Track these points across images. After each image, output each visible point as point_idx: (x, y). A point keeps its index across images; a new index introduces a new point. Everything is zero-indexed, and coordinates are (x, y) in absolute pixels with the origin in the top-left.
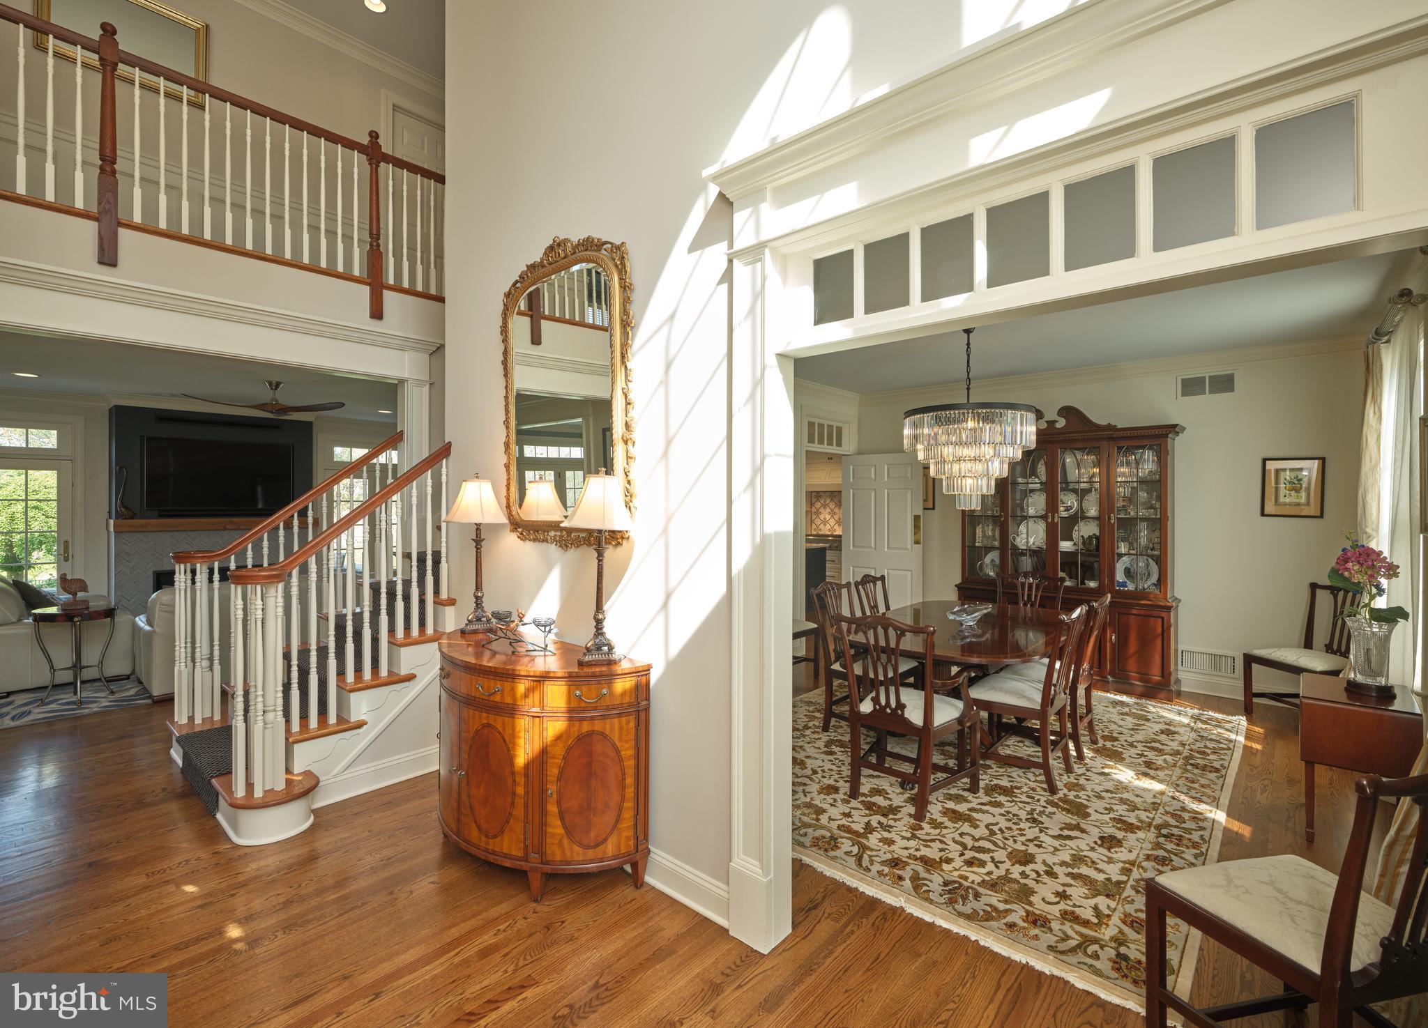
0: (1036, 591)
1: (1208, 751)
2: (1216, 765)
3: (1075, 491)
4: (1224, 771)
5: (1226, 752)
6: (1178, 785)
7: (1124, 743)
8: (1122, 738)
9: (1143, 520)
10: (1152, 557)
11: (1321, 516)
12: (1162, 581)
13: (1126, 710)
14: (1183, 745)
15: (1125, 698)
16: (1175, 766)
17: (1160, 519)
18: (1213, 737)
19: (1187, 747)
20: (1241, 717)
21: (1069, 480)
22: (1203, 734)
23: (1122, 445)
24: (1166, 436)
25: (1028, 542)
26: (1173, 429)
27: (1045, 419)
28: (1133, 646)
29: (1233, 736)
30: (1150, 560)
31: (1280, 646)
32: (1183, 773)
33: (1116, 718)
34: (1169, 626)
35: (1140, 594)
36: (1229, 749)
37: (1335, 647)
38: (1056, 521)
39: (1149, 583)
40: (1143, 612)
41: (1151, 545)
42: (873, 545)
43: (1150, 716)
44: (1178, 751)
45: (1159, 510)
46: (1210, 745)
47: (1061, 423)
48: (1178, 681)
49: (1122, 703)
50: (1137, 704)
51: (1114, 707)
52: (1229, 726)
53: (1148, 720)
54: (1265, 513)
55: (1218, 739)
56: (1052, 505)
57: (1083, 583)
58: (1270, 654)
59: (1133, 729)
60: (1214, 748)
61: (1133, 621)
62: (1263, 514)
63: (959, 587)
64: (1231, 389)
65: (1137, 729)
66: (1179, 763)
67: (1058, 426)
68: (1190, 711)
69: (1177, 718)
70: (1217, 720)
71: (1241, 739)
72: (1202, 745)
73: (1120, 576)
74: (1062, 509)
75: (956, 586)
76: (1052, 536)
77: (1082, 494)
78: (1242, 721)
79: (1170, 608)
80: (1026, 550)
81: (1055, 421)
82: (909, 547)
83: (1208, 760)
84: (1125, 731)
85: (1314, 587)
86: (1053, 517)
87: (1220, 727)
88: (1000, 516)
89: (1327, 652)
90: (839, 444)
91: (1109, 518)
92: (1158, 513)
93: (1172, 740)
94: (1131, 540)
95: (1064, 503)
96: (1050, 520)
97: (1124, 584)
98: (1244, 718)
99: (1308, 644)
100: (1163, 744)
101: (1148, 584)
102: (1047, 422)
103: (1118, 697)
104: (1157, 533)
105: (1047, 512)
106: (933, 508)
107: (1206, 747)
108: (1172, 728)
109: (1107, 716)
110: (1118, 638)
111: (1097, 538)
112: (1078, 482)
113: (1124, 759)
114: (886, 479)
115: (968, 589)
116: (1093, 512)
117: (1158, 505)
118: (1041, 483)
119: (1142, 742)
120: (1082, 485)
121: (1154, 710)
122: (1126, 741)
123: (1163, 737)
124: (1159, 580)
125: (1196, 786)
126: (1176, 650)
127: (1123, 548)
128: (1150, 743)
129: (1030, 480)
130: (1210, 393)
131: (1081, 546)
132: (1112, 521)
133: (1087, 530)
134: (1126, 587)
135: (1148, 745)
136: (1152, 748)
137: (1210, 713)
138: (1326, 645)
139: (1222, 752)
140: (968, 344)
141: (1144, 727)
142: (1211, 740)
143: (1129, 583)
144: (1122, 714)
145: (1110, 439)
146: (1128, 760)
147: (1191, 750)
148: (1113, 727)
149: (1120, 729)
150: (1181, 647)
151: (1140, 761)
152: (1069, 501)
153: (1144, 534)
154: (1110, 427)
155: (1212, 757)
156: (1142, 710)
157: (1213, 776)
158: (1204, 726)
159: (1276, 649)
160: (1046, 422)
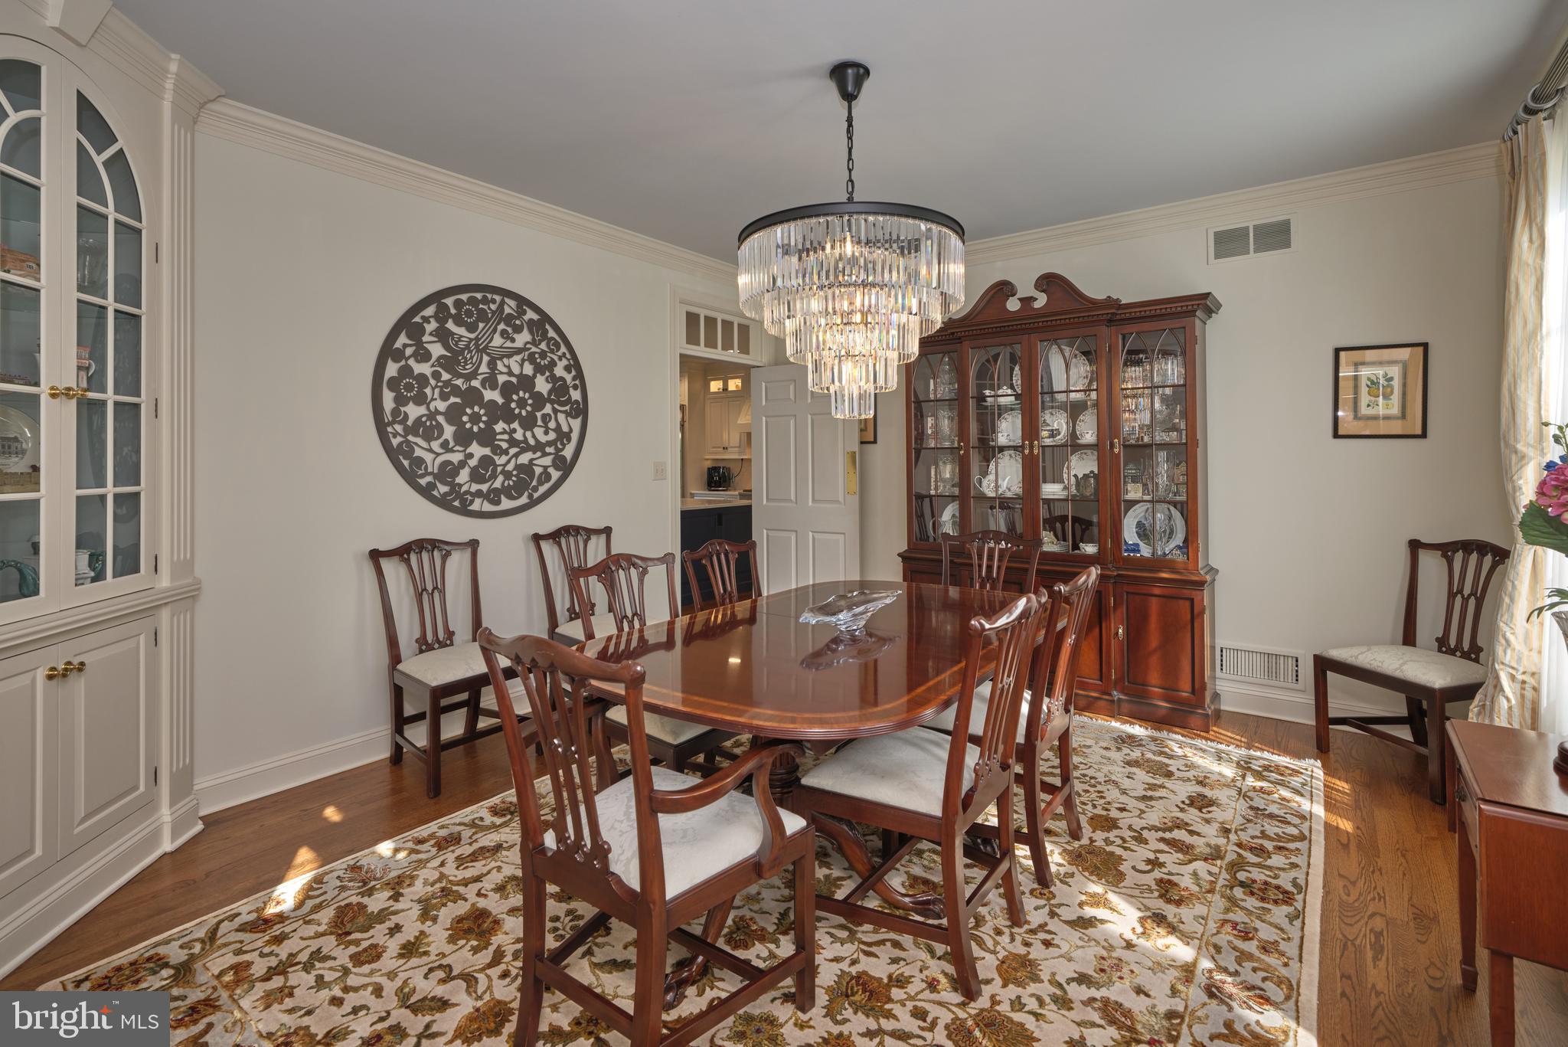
0: (1000, 560)
1: (1269, 845)
2: (1285, 881)
3: (1063, 407)
4: (1300, 897)
5: (1298, 845)
6: (1218, 949)
7: (1127, 834)
8: (1125, 820)
9: (1163, 446)
10: (1175, 504)
11: (1424, 435)
12: (1190, 542)
13: (1136, 754)
14: (1226, 832)
15: (1137, 730)
16: (1211, 891)
17: (1186, 444)
18: (1273, 809)
19: (1233, 837)
20: (1312, 761)
21: (1055, 389)
22: (1259, 802)
23: (1131, 331)
24: (1192, 313)
25: (997, 487)
26: (1202, 304)
27: (1019, 295)
28: (1154, 640)
29: (1306, 805)
30: (1172, 508)
31: (1370, 643)
32: (1227, 910)
33: (1118, 772)
34: (1202, 612)
35: (1158, 563)
36: (1302, 838)
37: (1453, 643)
38: (1036, 452)
39: (1172, 545)
40: (1166, 592)
41: (1174, 488)
42: (793, 497)
43: (1174, 765)
44: (1217, 848)
45: (1184, 432)
46: (1272, 829)
47: (1041, 300)
48: (1216, 696)
49: (1131, 740)
50: (1154, 739)
51: (1119, 749)
52: (1296, 781)
53: (1169, 775)
54: (1340, 432)
55: (1281, 813)
56: (1031, 429)
57: (1076, 547)
58: (1357, 657)
59: (1144, 798)
60: (1279, 838)
61: (1154, 605)
62: (1336, 435)
63: (904, 557)
64: (1287, 244)
65: (1151, 798)
66: (1221, 882)
67: (1037, 305)
68: (1237, 752)
69: (1216, 767)
70: (1278, 769)
71: (1319, 810)
72: (1254, 830)
73: (1130, 535)
74: (1045, 434)
75: (899, 555)
76: (1032, 477)
77: (1075, 411)
78: (1314, 768)
79: (1202, 583)
80: (995, 498)
81: (1033, 299)
82: (841, 499)
83: (1270, 868)
84: (1131, 804)
85: (1415, 546)
86: (1031, 447)
87: (1282, 784)
88: (959, 448)
89: (1440, 651)
90: (744, 349)
91: (1112, 445)
92: (1184, 437)
93: (1208, 821)
94: (1145, 478)
95: (1048, 425)
96: (1027, 452)
97: (1136, 548)
98: (1319, 763)
99: (1409, 638)
100: (1192, 833)
101: (1170, 547)
102: (1021, 300)
103: (1129, 729)
104: (1183, 468)
105: (1023, 440)
106: (875, 442)
107: (1264, 835)
108: (1207, 792)
109: (1105, 769)
110: (1128, 632)
111: (1096, 477)
112: (1068, 391)
113: (1121, 876)
114: (809, 401)
115: (915, 559)
116: (1089, 436)
117: (1183, 426)
118: (1017, 396)
119: (1157, 829)
120: (1073, 395)
121: (1180, 752)
122: (1130, 828)
123: (1192, 815)
124: (1186, 541)
125: (1251, 947)
126: (1213, 648)
127: (1134, 492)
128: (1170, 830)
129: (1000, 392)
130: (1255, 252)
131: (1073, 490)
132: (1116, 451)
133: (1082, 466)
134: (1139, 551)
135: (1167, 835)
136: (1173, 843)
137: (1266, 755)
138: (1437, 640)
139: (1292, 846)
140: (850, 120)
141: (1161, 793)
142: (1271, 816)
143: (1142, 545)
144: (1129, 763)
145: (1111, 321)
146: (1131, 878)
147: (1240, 845)
148: (1113, 794)
149: (1124, 799)
150: (1220, 643)
151: (1149, 879)
152: (1056, 422)
153: (1163, 467)
154: (1111, 303)
155: (1277, 860)
156: (1161, 753)
157: (1280, 913)
158: (1259, 784)
159: (1364, 649)
160: (1019, 299)
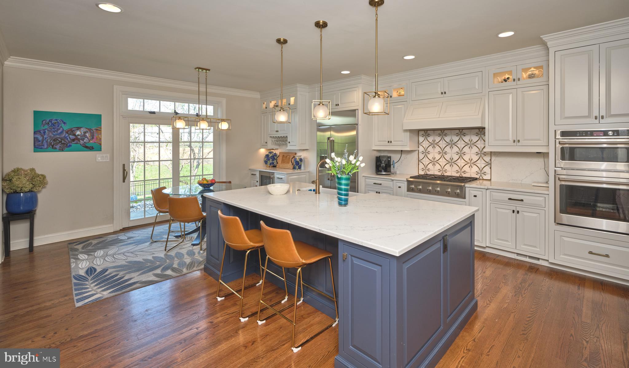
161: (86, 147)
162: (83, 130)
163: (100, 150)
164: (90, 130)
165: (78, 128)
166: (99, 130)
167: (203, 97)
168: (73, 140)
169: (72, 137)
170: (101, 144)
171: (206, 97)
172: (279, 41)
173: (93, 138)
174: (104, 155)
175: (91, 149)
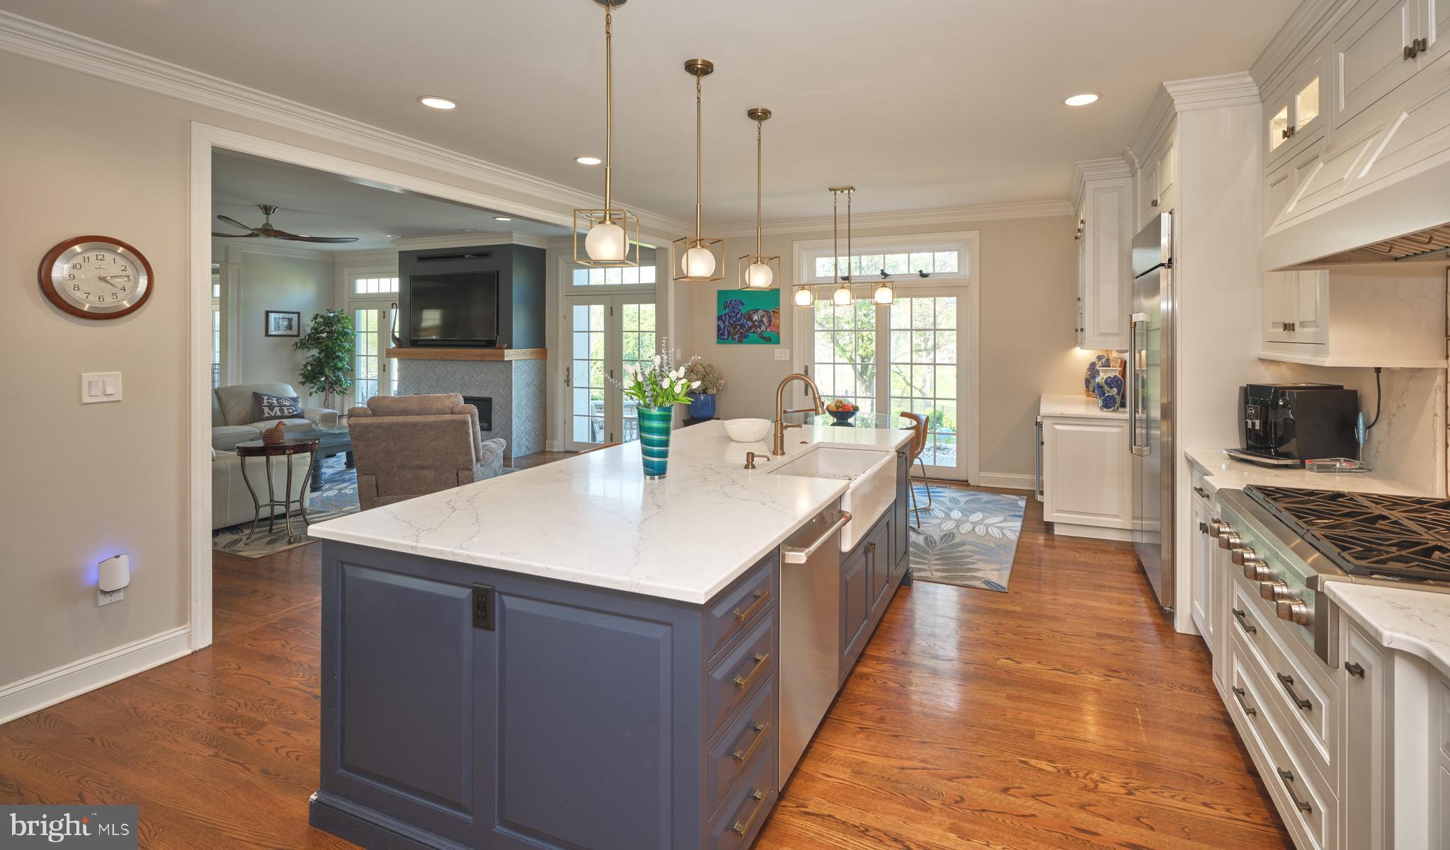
161: (763, 338)
162: (761, 313)
163: (778, 342)
164: (767, 312)
165: (756, 311)
166: (776, 312)
167: (843, 242)
168: (750, 328)
169: (750, 323)
170: (778, 334)
171: (849, 240)
172: (752, 114)
173: (770, 325)
174: (783, 350)
175: (768, 340)
